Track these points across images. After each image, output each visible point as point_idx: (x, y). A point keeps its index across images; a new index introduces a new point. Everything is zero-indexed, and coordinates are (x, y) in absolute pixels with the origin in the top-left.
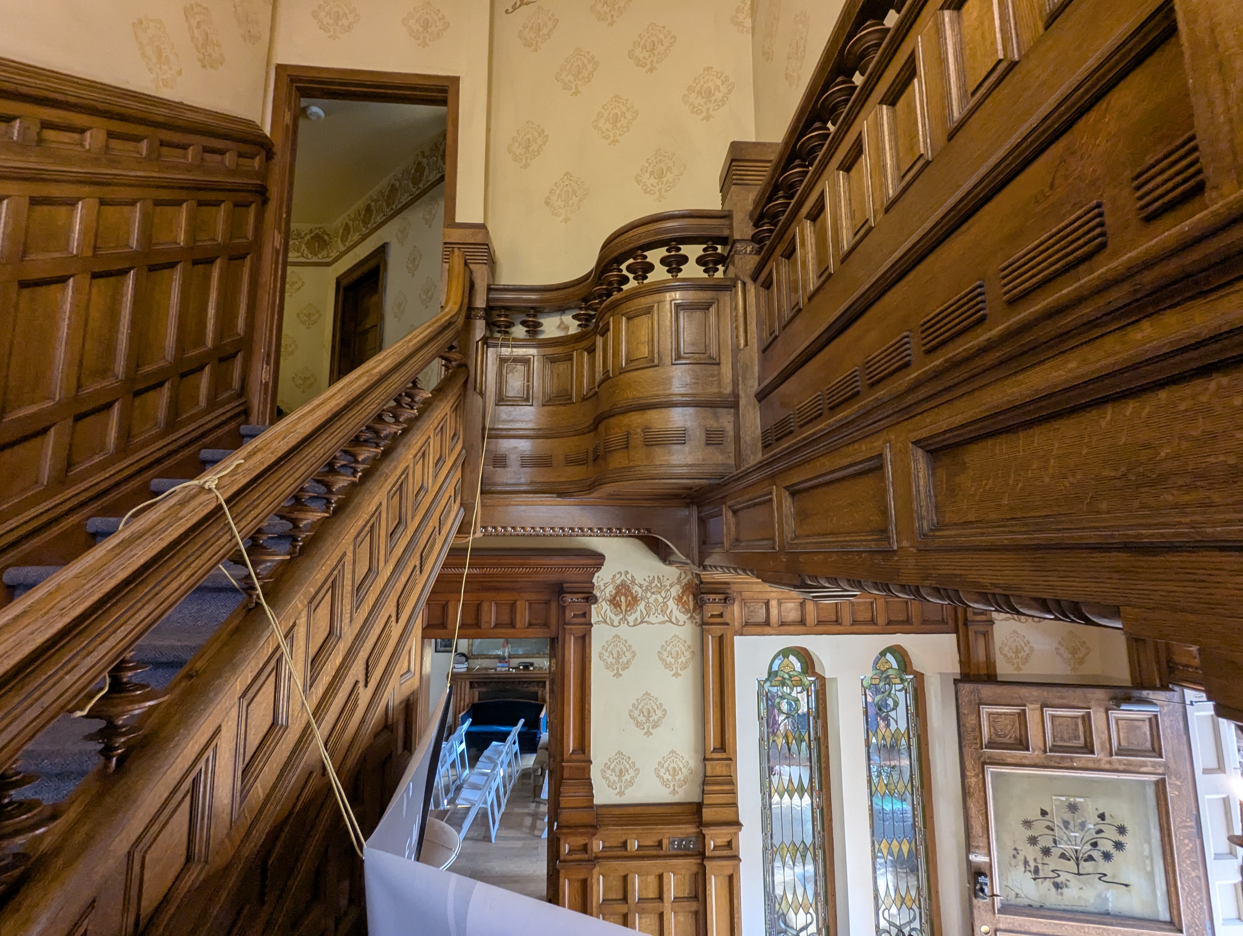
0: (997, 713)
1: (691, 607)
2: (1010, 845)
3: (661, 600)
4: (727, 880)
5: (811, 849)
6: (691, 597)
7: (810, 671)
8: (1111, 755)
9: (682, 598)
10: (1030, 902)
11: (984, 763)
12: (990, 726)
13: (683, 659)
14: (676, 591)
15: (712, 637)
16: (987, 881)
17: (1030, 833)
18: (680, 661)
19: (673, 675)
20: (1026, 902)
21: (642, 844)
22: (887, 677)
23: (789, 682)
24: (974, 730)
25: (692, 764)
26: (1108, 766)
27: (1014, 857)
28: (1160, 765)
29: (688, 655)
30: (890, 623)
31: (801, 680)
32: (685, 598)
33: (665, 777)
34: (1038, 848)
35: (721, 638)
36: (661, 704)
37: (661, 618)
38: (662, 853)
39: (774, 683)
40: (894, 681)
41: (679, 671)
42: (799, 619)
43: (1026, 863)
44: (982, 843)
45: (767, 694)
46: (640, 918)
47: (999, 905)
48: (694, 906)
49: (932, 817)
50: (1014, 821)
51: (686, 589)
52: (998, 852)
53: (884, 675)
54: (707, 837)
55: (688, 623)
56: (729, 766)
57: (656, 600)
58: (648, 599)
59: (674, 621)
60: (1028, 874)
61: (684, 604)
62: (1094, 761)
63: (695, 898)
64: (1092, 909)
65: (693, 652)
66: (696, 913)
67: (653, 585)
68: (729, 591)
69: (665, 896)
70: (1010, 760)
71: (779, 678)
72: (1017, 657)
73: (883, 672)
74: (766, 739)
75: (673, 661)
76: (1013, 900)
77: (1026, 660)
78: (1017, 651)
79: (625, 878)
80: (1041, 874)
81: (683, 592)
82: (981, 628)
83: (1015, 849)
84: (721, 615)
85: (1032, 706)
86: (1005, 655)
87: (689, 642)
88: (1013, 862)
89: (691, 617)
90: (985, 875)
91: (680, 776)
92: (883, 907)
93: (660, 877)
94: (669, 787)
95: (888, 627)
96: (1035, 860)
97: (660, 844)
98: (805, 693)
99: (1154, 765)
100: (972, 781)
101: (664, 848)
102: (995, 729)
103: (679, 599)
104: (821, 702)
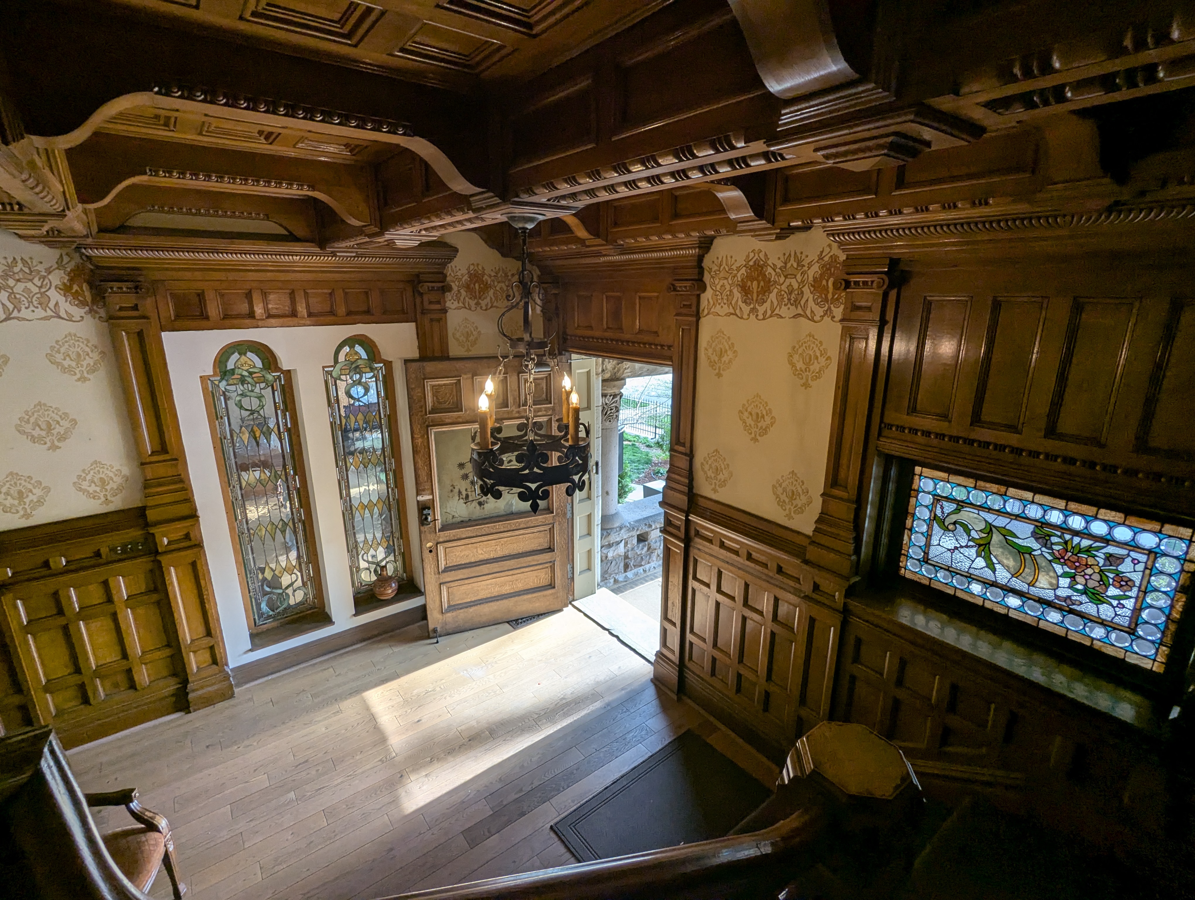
0: (439, 385)
1: (89, 298)
2: (447, 482)
3: (35, 290)
4: (190, 568)
5: (291, 524)
6: (85, 286)
7: (273, 367)
8: (519, 407)
9: (71, 287)
10: (462, 519)
11: (428, 426)
12: (433, 395)
13: (89, 361)
14: (57, 278)
15: (127, 333)
16: (430, 512)
17: (463, 472)
18: (85, 363)
19: (79, 380)
20: (459, 519)
21: (69, 559)
22: (357, 367)
23: (249, 380)
24: (420, 401)
25: (126, 471)
26: (517, 415)
27: (452, 491)
28: (549, 408)
29: (96, 356)
30: (349, 313)
31: (263, 376)
32: (75, 287)
33: (91, 490)
34: (468, 481)
35: (140, 335)
36: (66, 414)
37: (40, 313)
38: (101, 561)
39: (231, 382)
40: (364, 370)
41: (86, 375)
42: (248, 312)
43: (460, 492)
44: (427, 486)
45: (224, 393)
46: (86, 625)
47: (440, 526)
48: (155, 597)
49: (402, 478)
50: (452, 465)
51: (75, 275)
52: (440, 489)
53: (353, 366)
54: (157, 536)
55: (88, 319)
56: (176, 466)
57: (27, 290)
58: (12, 288)
59: (65, 316)
60: (461, 501)
61: (76, 295)
62: (508, 412)
63: (155, 590)
64: (503, 513)
65: (102, 352)
66: (158, 603)
67: (16, 270)
68: (140, 279)
69: (115, 598)
70: (447, 421)
71: (236, 376)
72: (467, 340)
73: (352, 363)
74: (229, 437)
75: (74, 364)
76: (450, 521)
77: (474, 343)
78: (468, 335)
79: (55, 595)
80: (470, 499)
81: (71, 280)
82: (435, 316)
83: (452, 485)
84: (135, 308)
85: (465, 376)
86: (457, 340)
87: (94, 341)
88: (451, 495)
89: (91, 311)
90: (429, 508)
91: (112, 485)
92: (363, 552)
93: (106, 584)
94: (99, 498)
95: (348, 318)
96: (466, 490)
97: (98, 554)
98: (270, 388)
99: (546, 409)
100: (419, 441)
101: (104, 556)
102: (437, 398)
103: (66, 289)
104: (288, 395)
